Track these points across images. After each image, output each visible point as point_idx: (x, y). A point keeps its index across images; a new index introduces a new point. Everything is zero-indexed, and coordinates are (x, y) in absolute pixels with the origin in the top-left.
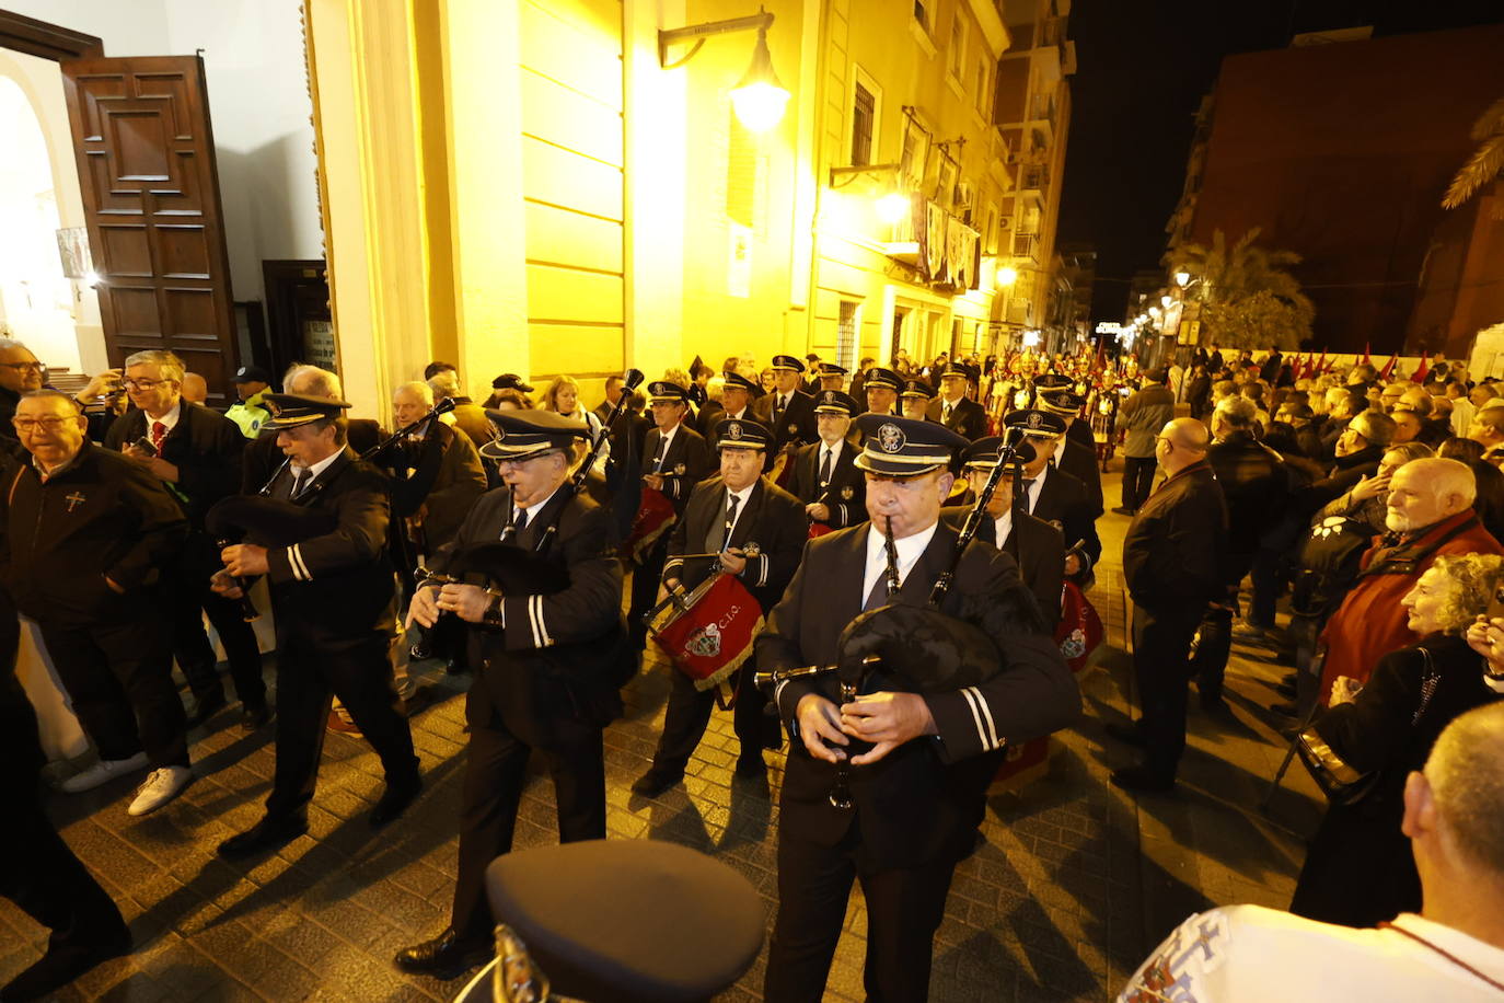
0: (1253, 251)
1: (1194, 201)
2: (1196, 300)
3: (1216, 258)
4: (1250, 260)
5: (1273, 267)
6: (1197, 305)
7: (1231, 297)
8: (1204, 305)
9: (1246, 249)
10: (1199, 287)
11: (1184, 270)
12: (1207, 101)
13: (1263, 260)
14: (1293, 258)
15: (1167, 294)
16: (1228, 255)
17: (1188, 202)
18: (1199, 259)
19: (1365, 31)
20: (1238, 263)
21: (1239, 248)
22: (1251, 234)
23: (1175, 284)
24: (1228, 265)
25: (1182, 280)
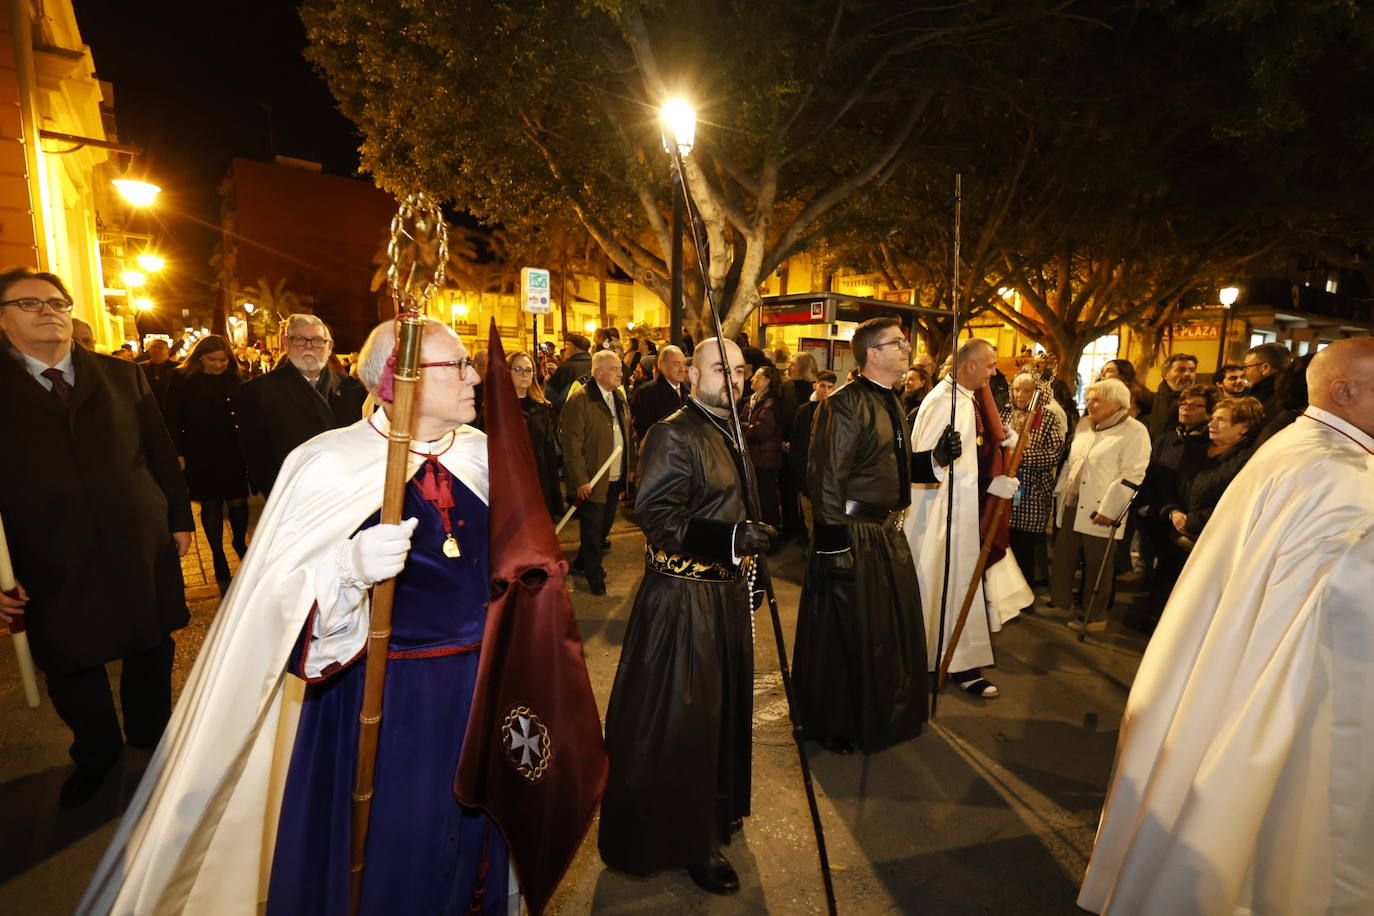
0: (288, 293)
1: (235, 250)
2: (261, 322)
3: (266, 294)
4: (288, 300)
6: (262, 326)
8: (267, 327)
9: (286, 288)
10: (258, 316)
11: (249, 302)
12: (227, 184)
14: (311, 299)
15: (232, 315)
16: (272, 292)
17: (231, 251)
18: (257, 296)
19: (318, 166)
20: (282, 298)
21: (278, 290)
22: (283, 281)
23: (241, 309)
24: (276, 301)
25: (249, 308)
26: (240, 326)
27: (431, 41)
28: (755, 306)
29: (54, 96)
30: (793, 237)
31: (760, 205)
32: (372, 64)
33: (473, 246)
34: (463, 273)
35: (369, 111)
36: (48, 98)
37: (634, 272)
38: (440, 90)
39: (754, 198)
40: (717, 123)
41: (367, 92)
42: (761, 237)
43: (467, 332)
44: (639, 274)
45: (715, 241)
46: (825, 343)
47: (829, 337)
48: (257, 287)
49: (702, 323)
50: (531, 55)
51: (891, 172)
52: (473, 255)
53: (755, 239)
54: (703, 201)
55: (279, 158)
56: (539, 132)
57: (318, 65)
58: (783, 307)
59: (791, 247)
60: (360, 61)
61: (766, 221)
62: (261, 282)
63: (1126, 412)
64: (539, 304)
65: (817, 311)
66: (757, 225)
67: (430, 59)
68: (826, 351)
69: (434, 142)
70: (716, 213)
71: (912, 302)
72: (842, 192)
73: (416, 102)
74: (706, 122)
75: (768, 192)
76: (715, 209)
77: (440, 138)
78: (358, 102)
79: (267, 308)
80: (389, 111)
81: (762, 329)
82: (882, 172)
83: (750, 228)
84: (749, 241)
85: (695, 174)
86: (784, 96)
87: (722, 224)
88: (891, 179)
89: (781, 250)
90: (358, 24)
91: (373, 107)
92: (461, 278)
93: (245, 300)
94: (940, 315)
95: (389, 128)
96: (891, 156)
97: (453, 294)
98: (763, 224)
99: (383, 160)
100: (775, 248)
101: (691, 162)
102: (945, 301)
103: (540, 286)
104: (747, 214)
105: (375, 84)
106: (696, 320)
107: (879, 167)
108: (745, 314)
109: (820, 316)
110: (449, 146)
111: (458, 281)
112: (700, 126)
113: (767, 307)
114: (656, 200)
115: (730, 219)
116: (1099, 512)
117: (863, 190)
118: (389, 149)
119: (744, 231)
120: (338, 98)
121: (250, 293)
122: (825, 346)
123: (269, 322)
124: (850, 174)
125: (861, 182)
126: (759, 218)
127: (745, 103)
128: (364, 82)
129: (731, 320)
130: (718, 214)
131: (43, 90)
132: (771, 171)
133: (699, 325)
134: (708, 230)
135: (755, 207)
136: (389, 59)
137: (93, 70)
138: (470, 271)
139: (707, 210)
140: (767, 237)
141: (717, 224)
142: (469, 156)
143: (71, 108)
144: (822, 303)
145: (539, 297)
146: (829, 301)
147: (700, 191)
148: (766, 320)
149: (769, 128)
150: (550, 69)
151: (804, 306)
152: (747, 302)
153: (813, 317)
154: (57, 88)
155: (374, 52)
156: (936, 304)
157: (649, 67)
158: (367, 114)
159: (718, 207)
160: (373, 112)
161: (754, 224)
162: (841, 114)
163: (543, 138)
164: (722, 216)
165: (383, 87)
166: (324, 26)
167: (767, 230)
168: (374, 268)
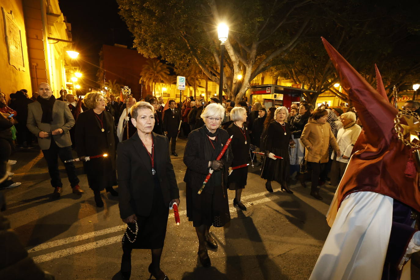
0: (117, 84)
3: (111, 84)
4: (117, 86)
7: (115, 92)
9: (115, 83)
10: (109, 90)
11: (106, 87)
12: (101, 52)
16: (112, 83)
17: (102, 72)
18: (108, 85)
19: (126, 47)
20: (115, 86)
21: (114, 83)
22: (115, 81)
23: (104, 89)
24: (113, 86)
25: (106, 88)
27: (151, 8)
28: (248, 88)
29: (52, 28)
30: (262, 67)
31: (251, 56)
32: (136, 16)
33: (169, 70)
34: (166, 78)
35: (136, 29)
36: (50, 28)
37: (211, 78)
38: (154, 23)
39: (249, 54)
40: (237, 31)
41: (135, 24)
42: (251, 67)
43: (167, 96)
44: (213, 78)
45: (236, 68)
46: (272, 100)
47: (273, 98)
49: (232, 93)
50: (179, 11)
51: (295, 45)
52: (169, 73)
53: (249, 68)
54: (232, 56)
56: (185, 35)
57: (122, 16)
58: (258, 89)
59: (261, 70)
60: (132, 15)
61: (253, 62)
62: (109, 81)
63: (355, 122)
64: (182, 87)
65: (268, 90)
66: (250, 63)
67: (151, 13)
68: (272, 103)
69: (153, 38)
70: (236, 59)
71: (301, 88)
72: (278, 52)
73: (148, 26)
74: (232, 31)
75: (254, 52)
76: (236, 58)
77: (155, 38)
78: (133, 27)
79: (111, 88)
80: (142, 29)
81: (251, 96)
82: (292, 46)
83: (247, 64)
84: (247, 68)
85: (230, 47)
86: (259, 22)
87: (238, 62)
88: (295, 48)
89: (257, 71)
90: (131, 3)
91: (137, 28)
92: (165, 80)
94: (311, 92)
95: (141, 35)
96: (295, 40)
97: (162, 85)
98: (251, 62)
99: (140, 44)
100: (255, 71)
101: (228, 43)
102: (313, 87)
103: (182, 82)
104: (247, 59)
105: (138, 22)
106: (230, 92)
107: (291, 44)
108: (245, 91)
109: (269, 92)
110: (157, 40)
111: (164, 81)
112: (231, 32)
113: (253, 89)
114: (219, 56)
115: (241, 61)
116: (344, 155)
117: (285, 51)
118: (141, 41)
119: (246, 65)
120: (128, 26)
121: (106, 84)
122: (272, 101)
124: (281, 46)
125: (284, 49)
126: (250, 61)
127: (246, 24)
128: (135, 21)
129: (240, 93)
130: (237, 60)
131: (49, 26)
132: (255, 46)
133: (231, 94)
134: (234, 65)
135: (249, 57)
136: (140, 14)
137: (64, 20)
138: (168, 78)
139: (233, 58)
140: (253, 67)
141: (236, 63)
142: (163, 42)
143: (57, 31)
144: (270, 88)
145: (182, 85)
146: (272, 87)
147: (231, 52)
148: (252, 93)
149: (253, 32)
150: (186, 15)
151: (264, 88)
152: (246, 87)
153: (267, 92)
154: (53, 25)
155: (136, 12)
156: (310, 89)
157: (216, 14)
158: (135, 31)
159: (237, 57)
160: (137, 30)
161: (249, 62)
162: (278, 27)
163: (185, 36)
164: (238, 60)
165: (139, 22)
166: (123, 5)
167: (253, 64)
168: (140, 77)
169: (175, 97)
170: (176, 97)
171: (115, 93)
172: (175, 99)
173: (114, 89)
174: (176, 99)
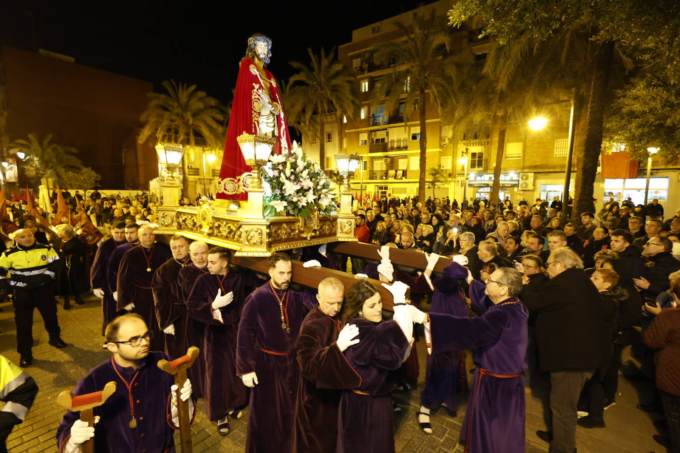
0: (55, 145)
2: (32, 166)
3: (35, 145)
4: (54, 149)
5: (67, 153)
7: (50, 165)
8: (37, 169)
9: (50, 143)
11: (21, 151)
13: (61, 149)
14: (74, 150)
15: (6, 161)
16: (41, 144)
18: (28, 147)
19: (72, 59)
20: (49, 150)
21: (45, 142)
22: (50, 137)
23: (14, 156)
24: (44, 150)
25: (21, 155)
26: (11, 169)
33: (219, 112)
34: (215, 131)
48: (28, 140)
55: (41, 51)
62: (30, 136)
79: (36, 156)
93: (18, 149)
121: (22, 145)
123: (39, 166)
168: (142, 125)
169: (211, 174)
170: (213, 176)
171: (51, 168)
172: (211, 179)
173: (46, 158)
174: (214, 179)
